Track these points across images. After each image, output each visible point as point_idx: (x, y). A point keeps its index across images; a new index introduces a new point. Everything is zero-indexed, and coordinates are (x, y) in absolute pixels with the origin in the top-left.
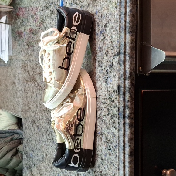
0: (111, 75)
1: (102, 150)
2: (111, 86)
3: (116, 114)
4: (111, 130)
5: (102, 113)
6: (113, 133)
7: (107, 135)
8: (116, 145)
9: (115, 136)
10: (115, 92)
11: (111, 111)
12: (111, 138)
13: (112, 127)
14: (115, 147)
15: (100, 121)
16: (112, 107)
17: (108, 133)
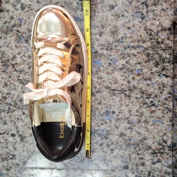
0: (155, 8)
1: (132, 110)
2: (157, 23)
3: (168, 58)
4: (157, 79)
5: (131, 62)
6: (160, 83)
7: (144, 89)
8: (169, 97)
9: (164, 87)
10: (165, 30)
11: (156, 56)
12: (156, 91)
13: (159, 75)
14: (166, 99)
15: (125, 72)
16: (159, 50)
17: (148, 85)
